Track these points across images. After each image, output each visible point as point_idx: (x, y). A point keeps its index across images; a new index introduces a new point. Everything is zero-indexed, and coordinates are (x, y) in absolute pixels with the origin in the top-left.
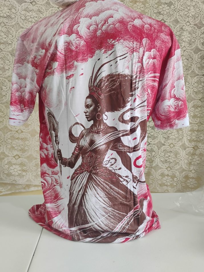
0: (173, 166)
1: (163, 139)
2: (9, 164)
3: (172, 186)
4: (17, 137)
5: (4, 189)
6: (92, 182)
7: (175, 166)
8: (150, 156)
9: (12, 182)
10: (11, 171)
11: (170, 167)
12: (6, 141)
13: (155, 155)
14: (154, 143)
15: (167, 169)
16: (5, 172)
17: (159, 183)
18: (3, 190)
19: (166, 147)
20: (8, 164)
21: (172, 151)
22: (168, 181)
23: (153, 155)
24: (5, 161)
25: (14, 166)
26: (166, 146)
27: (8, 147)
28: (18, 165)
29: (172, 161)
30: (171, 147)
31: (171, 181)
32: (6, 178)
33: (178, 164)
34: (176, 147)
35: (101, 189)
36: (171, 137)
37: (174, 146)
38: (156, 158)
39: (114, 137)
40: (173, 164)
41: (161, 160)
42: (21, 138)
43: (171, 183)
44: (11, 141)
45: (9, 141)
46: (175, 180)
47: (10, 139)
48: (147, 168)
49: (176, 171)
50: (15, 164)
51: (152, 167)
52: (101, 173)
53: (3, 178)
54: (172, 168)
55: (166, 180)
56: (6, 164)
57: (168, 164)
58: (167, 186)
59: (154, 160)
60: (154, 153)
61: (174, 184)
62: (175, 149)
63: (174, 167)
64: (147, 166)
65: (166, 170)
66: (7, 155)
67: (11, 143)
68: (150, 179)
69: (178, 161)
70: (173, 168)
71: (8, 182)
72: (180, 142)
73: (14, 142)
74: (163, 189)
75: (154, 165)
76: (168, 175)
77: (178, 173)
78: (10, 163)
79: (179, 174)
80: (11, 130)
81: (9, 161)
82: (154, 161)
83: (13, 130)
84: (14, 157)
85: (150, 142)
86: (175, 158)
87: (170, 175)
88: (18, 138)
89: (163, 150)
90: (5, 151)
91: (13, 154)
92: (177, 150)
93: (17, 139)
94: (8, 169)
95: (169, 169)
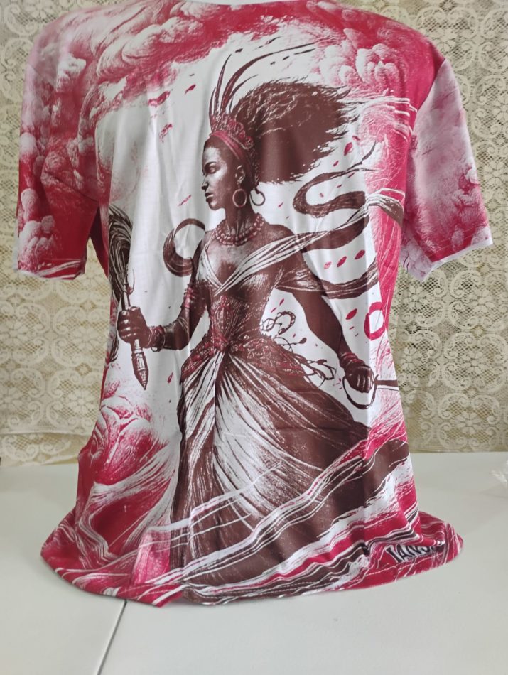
0: (484, 384)
1: (453, 314)
2: (65, 387)
3: (481, 437)
4: (82, 321)
5: (54, 449)
6: (232, 378)
7: (489, 385)
8: (422, 359)
9: (73, 431)
10: (71, 405)
11: (475, 388)
12: (56, 330)
13: (434, 357)
14: (430, 325)
15: (465, 392)
16: (57, 408)
17: (446, 428)
18: (54, 452)
19: (464, 336)
20: (63, 387)
21: (479, 344)
22: (470, 423)
23: (429, 357)
24: (55, 379)
25: (77, 392)
26: (462, 333)
27: (61, 344)
28: (87, 389)
29: (478, 371)
30: (475, 335)
31: (479, 424)
32: (59, 423)
33: (495, 381)
34: (489, 335)
35: (257, 398)
36: (475, 310)
37: (485, 332)
38: (436, 364)
39: (284, 253)
40: (483, 379)
41: (450, 368)
42: (91, 322)
43: (480, 428)
44: (67, 330)
45: (64, 331)
46: (490, 423)
47: (65, 325)
48: (414, 391)
49: (490, 398)
50: (80, 386)
51: (425, 389)
52: (254, 352)
53: (53, 422)
54: (480, 390)
55: (464, 422)
56: (58, 388)
57: (470, 381)
58: (468, 436)
59: (431, 371)
60: (430, 352)
61: (487, 432)
62: (487, 340)
63: (485, 388)
64: (414, 385)
65: (464, 395)
66: (59, 365)
67: (67, 336)
68: (421, 420)
69: (497, 372)
70: (484, 390)
71: (65, 432)
72: (500, 322)
73: (76, 333)
74: (457, 444)
75: (431, 382)
76: (469, 409)
77: (497, 403)
78: (67, 385)
79: (501, 404)
80: (68, 303)
81: (66, 379)
82: (431, 374)
83: (72, 302)
84: (77, 369)
85: (419, 323)
86: (488, 363)
87: (474, 407)
88: (84, 323)
89: (454, 344)
90: (54, 355)
91: (73, 362)
92: (493, 343)
93: (82, 325)
94: (62, 399)
95: (472, 393)
